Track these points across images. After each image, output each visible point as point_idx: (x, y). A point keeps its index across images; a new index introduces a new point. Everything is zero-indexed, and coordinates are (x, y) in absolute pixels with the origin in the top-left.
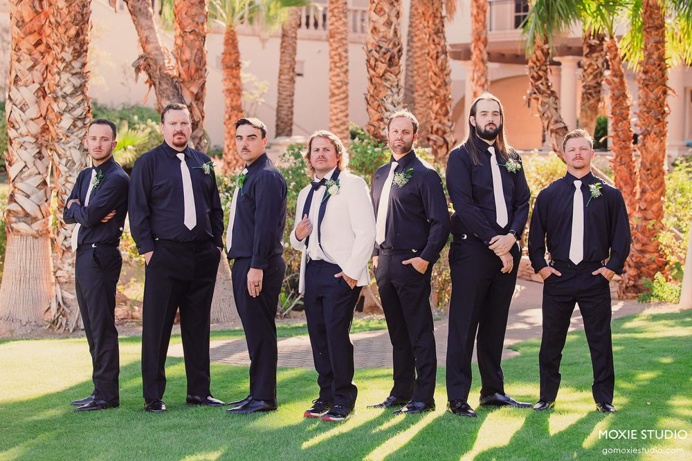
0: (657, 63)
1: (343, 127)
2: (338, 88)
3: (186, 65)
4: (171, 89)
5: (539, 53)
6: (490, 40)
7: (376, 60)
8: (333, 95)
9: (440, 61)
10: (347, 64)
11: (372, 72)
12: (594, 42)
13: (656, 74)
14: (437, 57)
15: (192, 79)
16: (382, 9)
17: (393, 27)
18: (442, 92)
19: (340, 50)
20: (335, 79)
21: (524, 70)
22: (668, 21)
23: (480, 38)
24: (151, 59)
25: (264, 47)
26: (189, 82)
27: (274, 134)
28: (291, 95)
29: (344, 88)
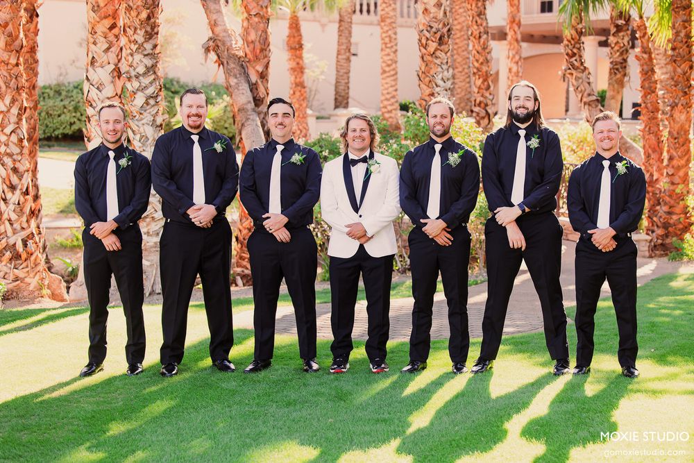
0: (684, 40)
1: (393, 100)
2: (389, 66)
3: (252, 46)
4: (238, 68)
5: (574, 32)
6: (524, 21)
7: (427, 39)
8: (384, 72)
9: (482, 40)
10: (396, 45)
11: (424, 51)
12: (621, 22)
13: (683, 50)
14: (480, 37)
15: (257, 58)
17: (443, 8)
18: (484, 68)
19: (390, 33)
20: (386, 58)
21: (560, 49)
23: (514, 21)
24: (220, 40)
25: (323, 30)
26: (254, 61)
27: (333, 106)
28: (348, 72)
29: (394, 66)
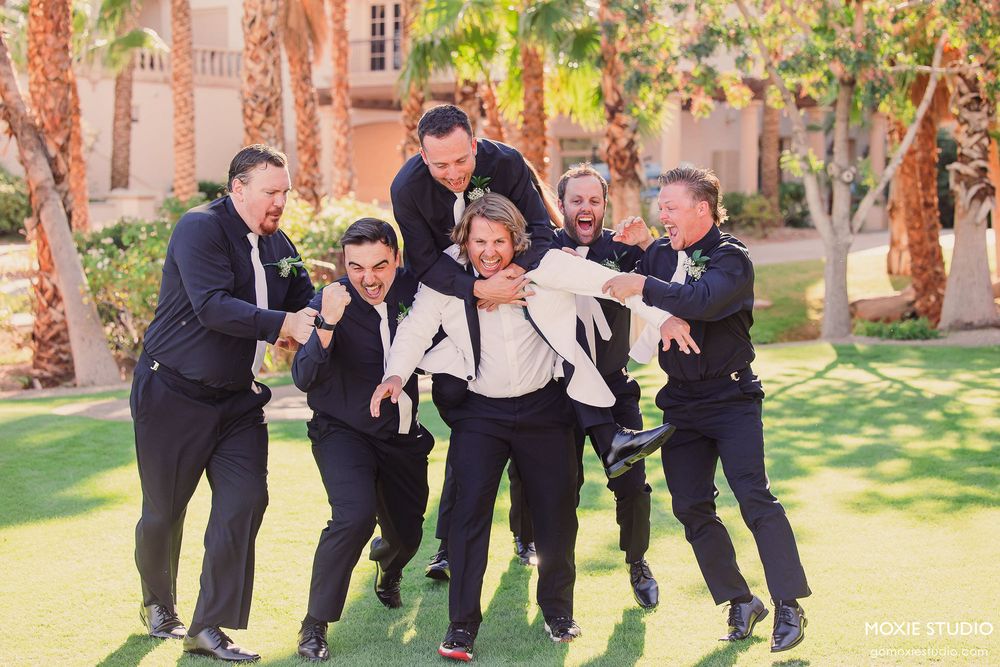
0: (537, 112)
1: (189, 180)
2: (184, 136)
3: (50, 115)
4: (35, 139)
5: (414, 102)
6: (352, 84)
7: (253, 110)
8: (178, 143)
9: (308, 109)
10: (193, 109)
11: (249, 123)
12: (468, 89)
13: (534, 124)
14: (305, 105)
15: (56, 129)
16: (258, 57)
17: (270, 76)
18: (311, 142)
19: (186, 95)
20: (181, 126)
21: (399, 117)
22: (547, 70)
23: (341, 83)
25: (94, 90)
26: (53, 132)
28: (128, 143)
29: (190, 137)
